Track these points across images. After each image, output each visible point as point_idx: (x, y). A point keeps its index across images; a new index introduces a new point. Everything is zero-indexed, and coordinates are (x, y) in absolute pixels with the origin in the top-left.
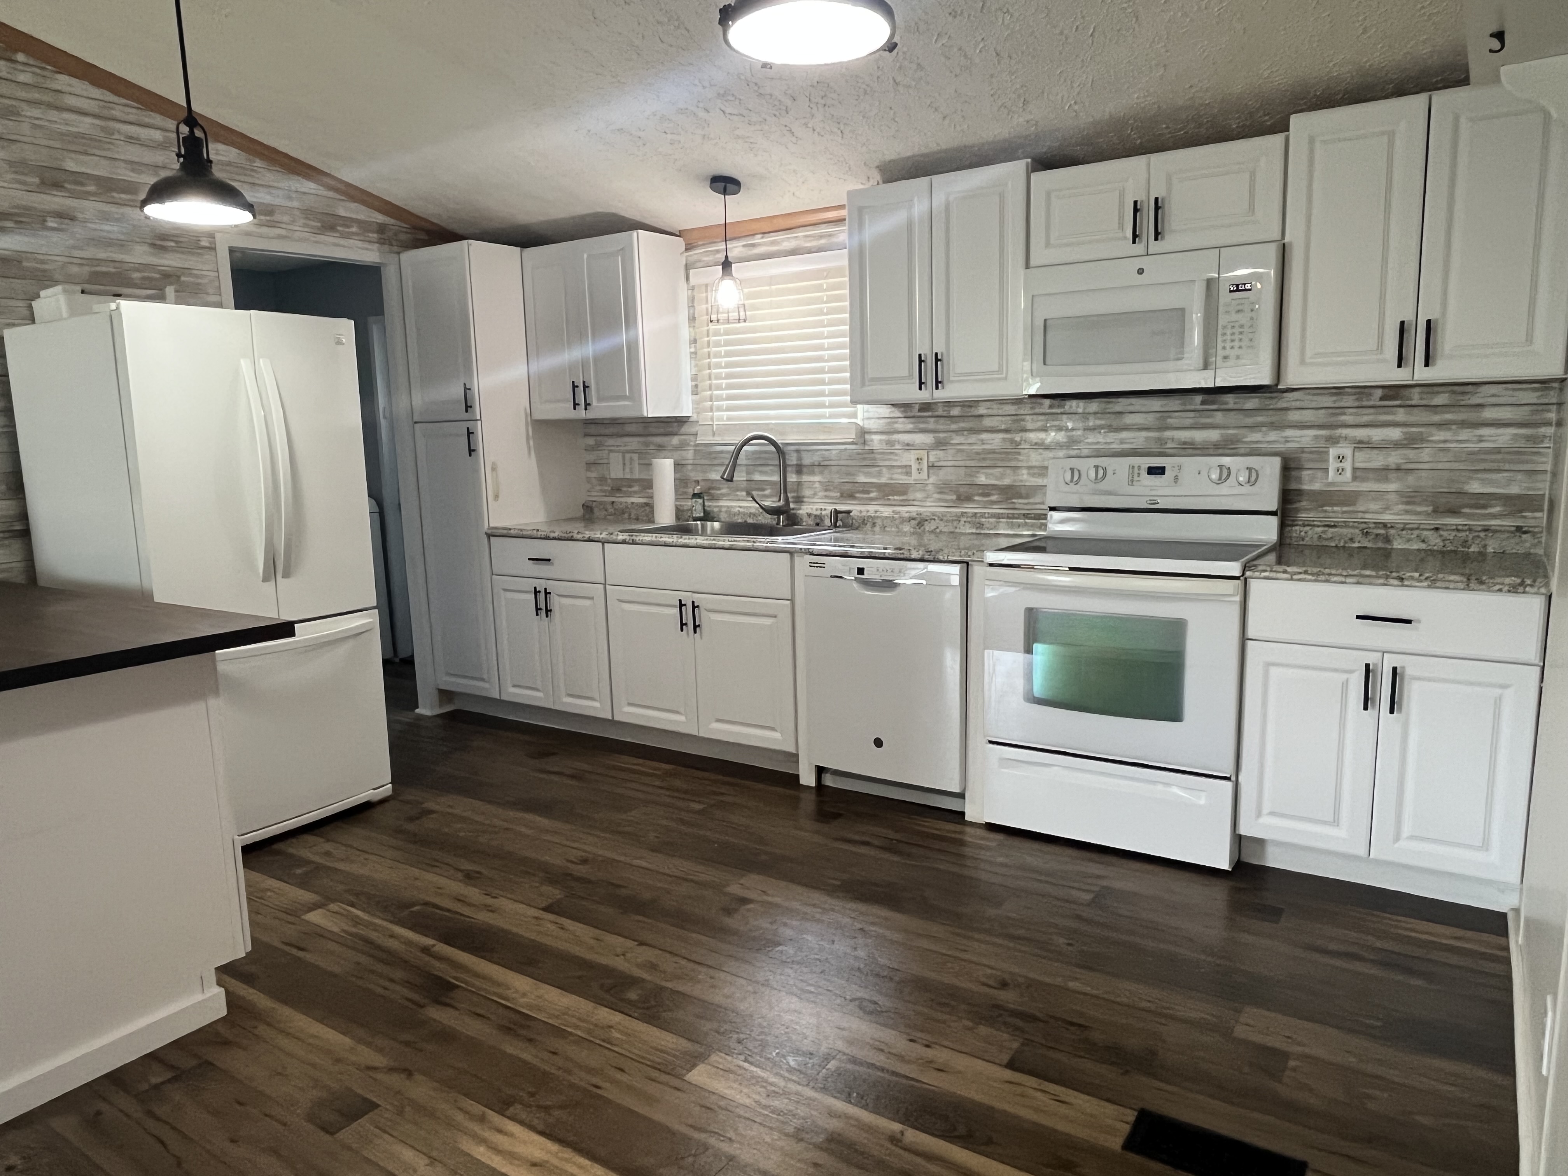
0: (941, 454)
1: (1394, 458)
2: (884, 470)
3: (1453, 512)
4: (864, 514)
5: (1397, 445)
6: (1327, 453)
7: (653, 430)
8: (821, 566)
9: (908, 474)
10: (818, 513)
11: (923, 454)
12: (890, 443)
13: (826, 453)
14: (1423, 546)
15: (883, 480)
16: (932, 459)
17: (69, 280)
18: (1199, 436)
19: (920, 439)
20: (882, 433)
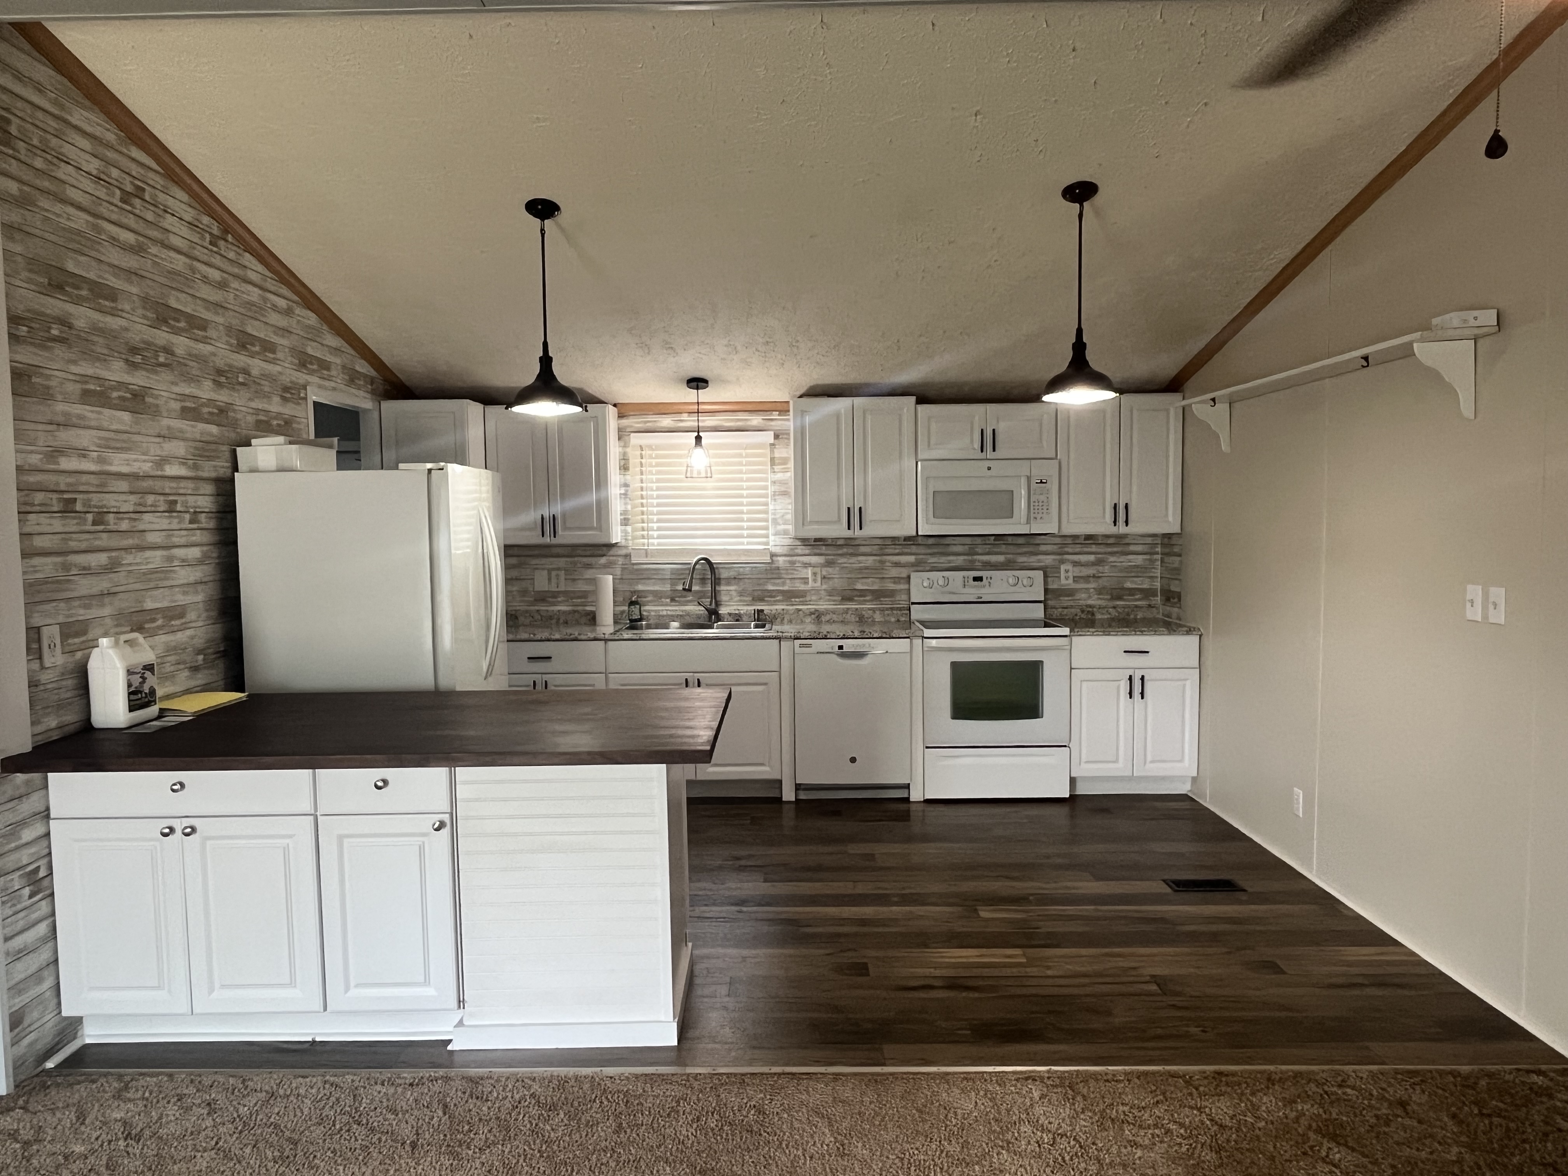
0: (830, 570)
1: (1091, 571)
2: (788, 581)
3: (1120, 598)
4: (774, 612)
5: (1093, 564)
6: (1060, 568)
7: (579, 552)
8: (809, 646)
9: (807, 583)
10: (737, 612)
11: (818, 570)
12: (793, 563)
13: (741, 570)
14: (1109, 616)
15: (786, 588)
16: (824, 573)
18: (994, 559)
19: (814, 559)
20: (785, 555)
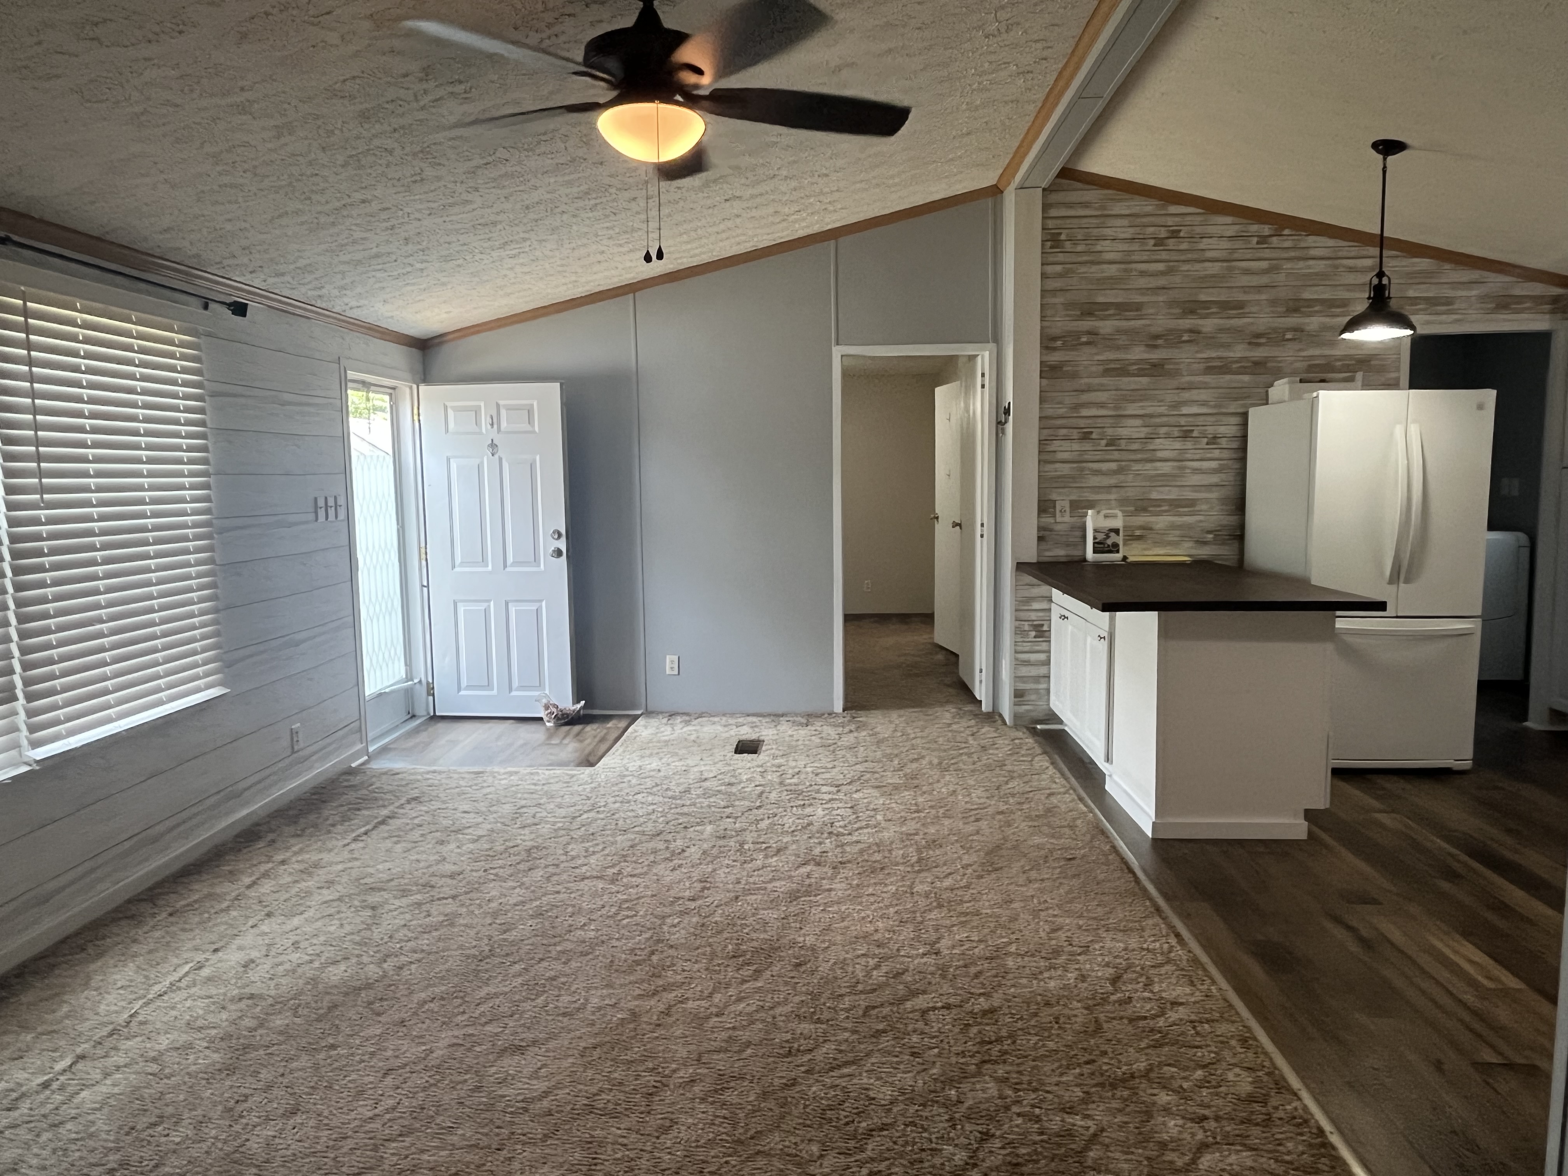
17: (1293, 373)
